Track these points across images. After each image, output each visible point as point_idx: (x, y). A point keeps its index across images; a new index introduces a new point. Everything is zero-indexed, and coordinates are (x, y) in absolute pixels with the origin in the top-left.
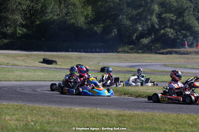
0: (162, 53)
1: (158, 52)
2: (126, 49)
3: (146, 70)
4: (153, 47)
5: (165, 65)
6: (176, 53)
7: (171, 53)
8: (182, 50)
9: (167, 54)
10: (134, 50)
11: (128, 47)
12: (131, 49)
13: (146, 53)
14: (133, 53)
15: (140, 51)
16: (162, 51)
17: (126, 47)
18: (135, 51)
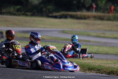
0: (56, 17)
1: (50, 15)
2: (12, 9)
3: (45, 37)
4: (44, 9)
5: (63, 32)
6: (72, 17)
7: (65, 17)
8: (79, 13)
9: (61, 17)
10: (21, 11)
11: (14, 8)
12: (18, 10)
13: (36, 16)
14: (20, 15)
15: (28, 13)
16: (55, 14)
17: (12, 8)
18: (23, 12)
